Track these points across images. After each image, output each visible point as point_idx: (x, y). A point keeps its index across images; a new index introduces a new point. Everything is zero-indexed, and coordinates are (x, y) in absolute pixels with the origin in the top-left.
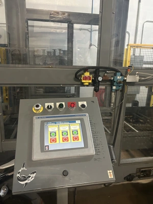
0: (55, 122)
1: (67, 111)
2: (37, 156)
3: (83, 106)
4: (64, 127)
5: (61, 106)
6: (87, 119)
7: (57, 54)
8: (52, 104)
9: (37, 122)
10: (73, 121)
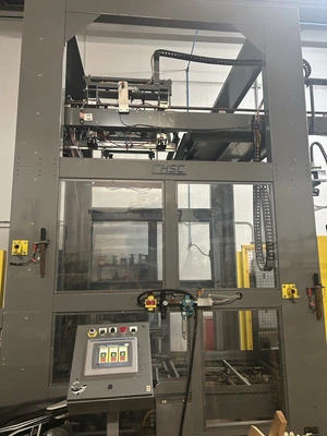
0: (106, 345)
1: (118, 335)
2: (89, 372)
3: (133, 330)
4: (114, 349)
5: (113, 330)
6: (135, 342)
7: (136, 261)
8: (105, 329)
9: (91, 345)
10: (122, 344)
